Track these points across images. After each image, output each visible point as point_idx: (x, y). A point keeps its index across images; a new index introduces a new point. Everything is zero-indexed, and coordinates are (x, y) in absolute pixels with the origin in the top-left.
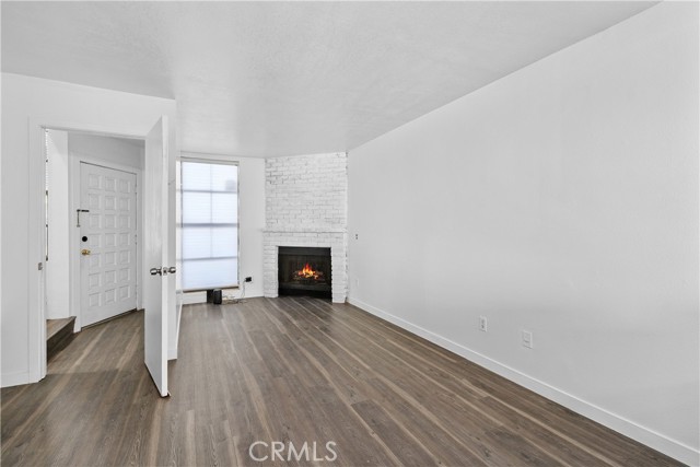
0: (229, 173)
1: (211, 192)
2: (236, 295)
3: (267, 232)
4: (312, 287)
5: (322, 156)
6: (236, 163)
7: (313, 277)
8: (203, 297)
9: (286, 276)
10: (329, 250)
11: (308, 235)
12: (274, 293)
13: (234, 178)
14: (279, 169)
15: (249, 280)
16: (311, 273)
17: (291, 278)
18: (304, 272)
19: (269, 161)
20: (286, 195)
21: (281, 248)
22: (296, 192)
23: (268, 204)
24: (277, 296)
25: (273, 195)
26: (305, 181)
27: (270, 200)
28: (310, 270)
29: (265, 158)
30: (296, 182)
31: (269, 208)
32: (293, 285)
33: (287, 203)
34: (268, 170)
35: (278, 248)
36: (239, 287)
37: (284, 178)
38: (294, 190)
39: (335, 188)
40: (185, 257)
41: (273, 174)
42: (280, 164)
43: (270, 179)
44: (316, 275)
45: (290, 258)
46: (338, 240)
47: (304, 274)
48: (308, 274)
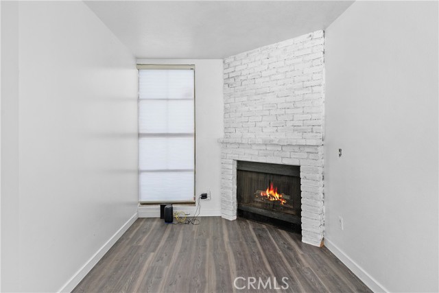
1: (168, 99)
2: (191, 211)
3: (224, 144)
4: (275, 215)
6: (192, 67)
7: (279, 202)
8: (155, 212)
9: (246, 196)
10: (297, 168)
11: (269, 148)
12: (232, 215)
14: (244, 73)
15: (204, 196)
16: (277, 196)
17: (251, 199)
18: (268, 194)
19: (227, 61)
20: (245, 99)
21: (239, 162)
22: (256, 94)
23: (226, 111)
24: (235, 218)
25: (232, 100)
26: (267, 79)
27: (228, 106)
28: (275, 192)
29: (223, 58)
30: (257, 81)
31: (227, 115)
32: (253, 208)
33: (247, 108)
34: (226, 71)
35: (236, 163)
36: (194, 203)
37: (242, 78)
38: (254, 91)
39: (307, 84)
40: (142, 168)
41: (231, 75)
42: (238, 63)
43: (228, 81)
44: (283, 199)
45: (249, 175)
46: (311, 156)
47: (267, 196)
48: (273, 197)
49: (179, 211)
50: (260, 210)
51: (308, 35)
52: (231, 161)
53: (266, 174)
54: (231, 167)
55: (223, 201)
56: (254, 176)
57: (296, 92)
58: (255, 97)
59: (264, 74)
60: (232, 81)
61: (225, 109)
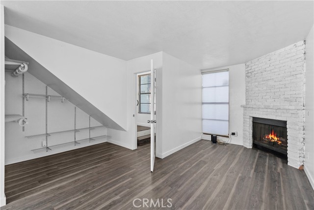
0: (224, 76)
1: (215, 87)
3: (245, 107)
4: (274, 149)
5: (282, 50)
6: (227, 70)
8: (209, 138)
9: (258, 136)
10: (285, 122)
11: (269, 110)
12: (249, 145)
13: (227, 78)
14: (256, 70)
15: (233, 134)
16: (276, 139)
17: (261, 139)
18: (270, 136)
19: (247, 64)
20: (257, 84)
21: (254, 118)
22: (263, 81)
23: (247, 91)
24: (251, 147)
25: (250, 84)
26: (269, 72)
27: (248, 88)
28: (274, 136)
29: (245, 62)
30: (263, 74)
31: (247, 93)
32: (261, 143)
33: (257, 89)
34: (247, 69)
35: (252, 118)
36: (228, 137)
37: (255, 72)
38: (262, 79)
39: (293, 73)
40: (203, 118)
41: (249, 71)
42: (253, 65)
43: (248, 75)
44: (279, 140)
45: (260, 126)
46: (293, 115)
47: (269, 139)
48: (273, 139)
49: (220, 139)
50: (265, 145)
51: (294, 44)
52: (248, 117)
53: (269, 125)
54: (248, 120)
55: (244, 138)
56: (263, 126)
57: (286, 79)
58: (262, 83)
59: (267, 69)
60: (250, 74)
61: (246, 89)
